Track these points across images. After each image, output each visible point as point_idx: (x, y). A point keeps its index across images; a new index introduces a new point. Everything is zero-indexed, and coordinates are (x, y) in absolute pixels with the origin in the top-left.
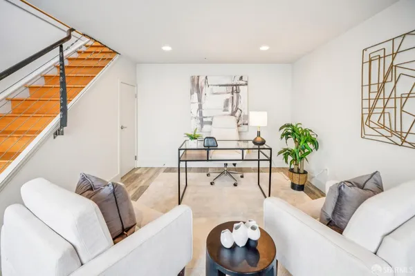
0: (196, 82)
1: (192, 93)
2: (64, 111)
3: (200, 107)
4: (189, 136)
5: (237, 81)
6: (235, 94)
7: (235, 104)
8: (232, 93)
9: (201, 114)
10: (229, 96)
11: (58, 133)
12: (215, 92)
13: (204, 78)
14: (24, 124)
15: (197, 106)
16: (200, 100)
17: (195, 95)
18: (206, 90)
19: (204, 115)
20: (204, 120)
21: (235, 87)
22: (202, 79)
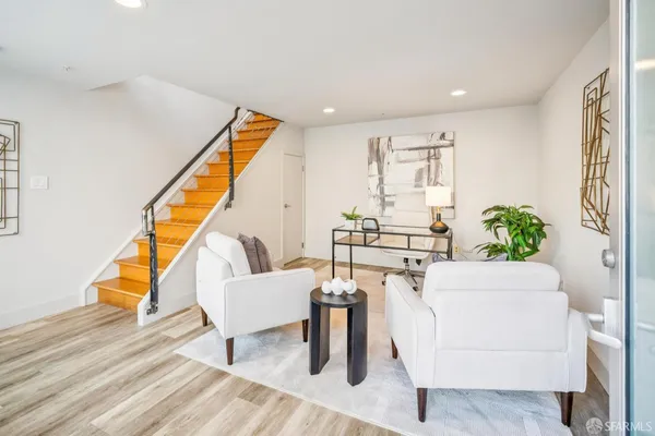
0: (375, 147)
1: (370, 163)
2: (232, 185)
3: (381, 180)
4: (345, 215)
5: (435, 141)
6: (432, 161)
7: (432, 176)
8: (429, 159)
9: (382, 192)
10: (424, 164)
11: (228, 206)
12: (403, 159)
13: (387, 139)
14: (204, 197)
15: (376, 180)
16: (380, 171)
17: (375, 164)
18: (390, 157)
19: (386, 192)
20: (387, 199)
21: (432, 151)
22: (383, 142)
